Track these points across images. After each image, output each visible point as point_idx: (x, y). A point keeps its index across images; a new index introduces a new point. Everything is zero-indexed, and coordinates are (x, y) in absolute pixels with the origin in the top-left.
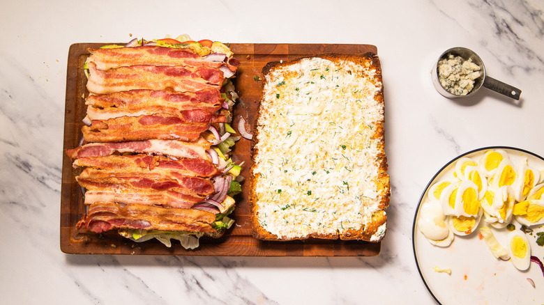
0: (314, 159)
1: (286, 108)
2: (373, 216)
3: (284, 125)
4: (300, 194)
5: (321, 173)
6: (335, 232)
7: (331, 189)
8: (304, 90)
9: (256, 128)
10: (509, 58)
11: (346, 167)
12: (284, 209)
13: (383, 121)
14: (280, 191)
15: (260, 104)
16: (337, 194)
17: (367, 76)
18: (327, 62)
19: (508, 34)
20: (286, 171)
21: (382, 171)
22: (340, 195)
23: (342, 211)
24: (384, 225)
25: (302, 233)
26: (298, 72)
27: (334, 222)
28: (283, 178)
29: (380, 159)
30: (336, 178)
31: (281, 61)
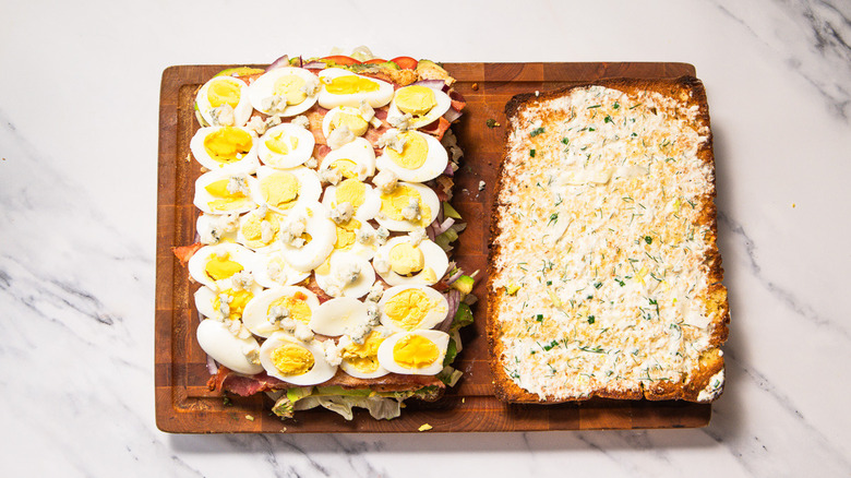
0: (597, 261)
1: (547, 175)
2: (701, 358)
3: (545, 204)
4: (575, 321)
5: (611, 286)
6: (637, 387)
7: (629, 313)
8: (577, 142)
9: (494, 210)
10: (840, 89)
11: (653, 275)
12: (548, 349)
13: (713, 195)
14: (540, 318)
15: (502, 166)
16: (638, 322)
17: (684, 116)
18: (615, 93)
19: (837, 48)
20: (550, 283)
21: (714, 280)
22: (644, 323)
23: (647, 351)
24: (721, 373)
25: (581, 388)
26: (566, 110)
27: (636, 370)
28: (545, 295)
29: (709, 259)
30: (635, 292)
31: (537, 93)
